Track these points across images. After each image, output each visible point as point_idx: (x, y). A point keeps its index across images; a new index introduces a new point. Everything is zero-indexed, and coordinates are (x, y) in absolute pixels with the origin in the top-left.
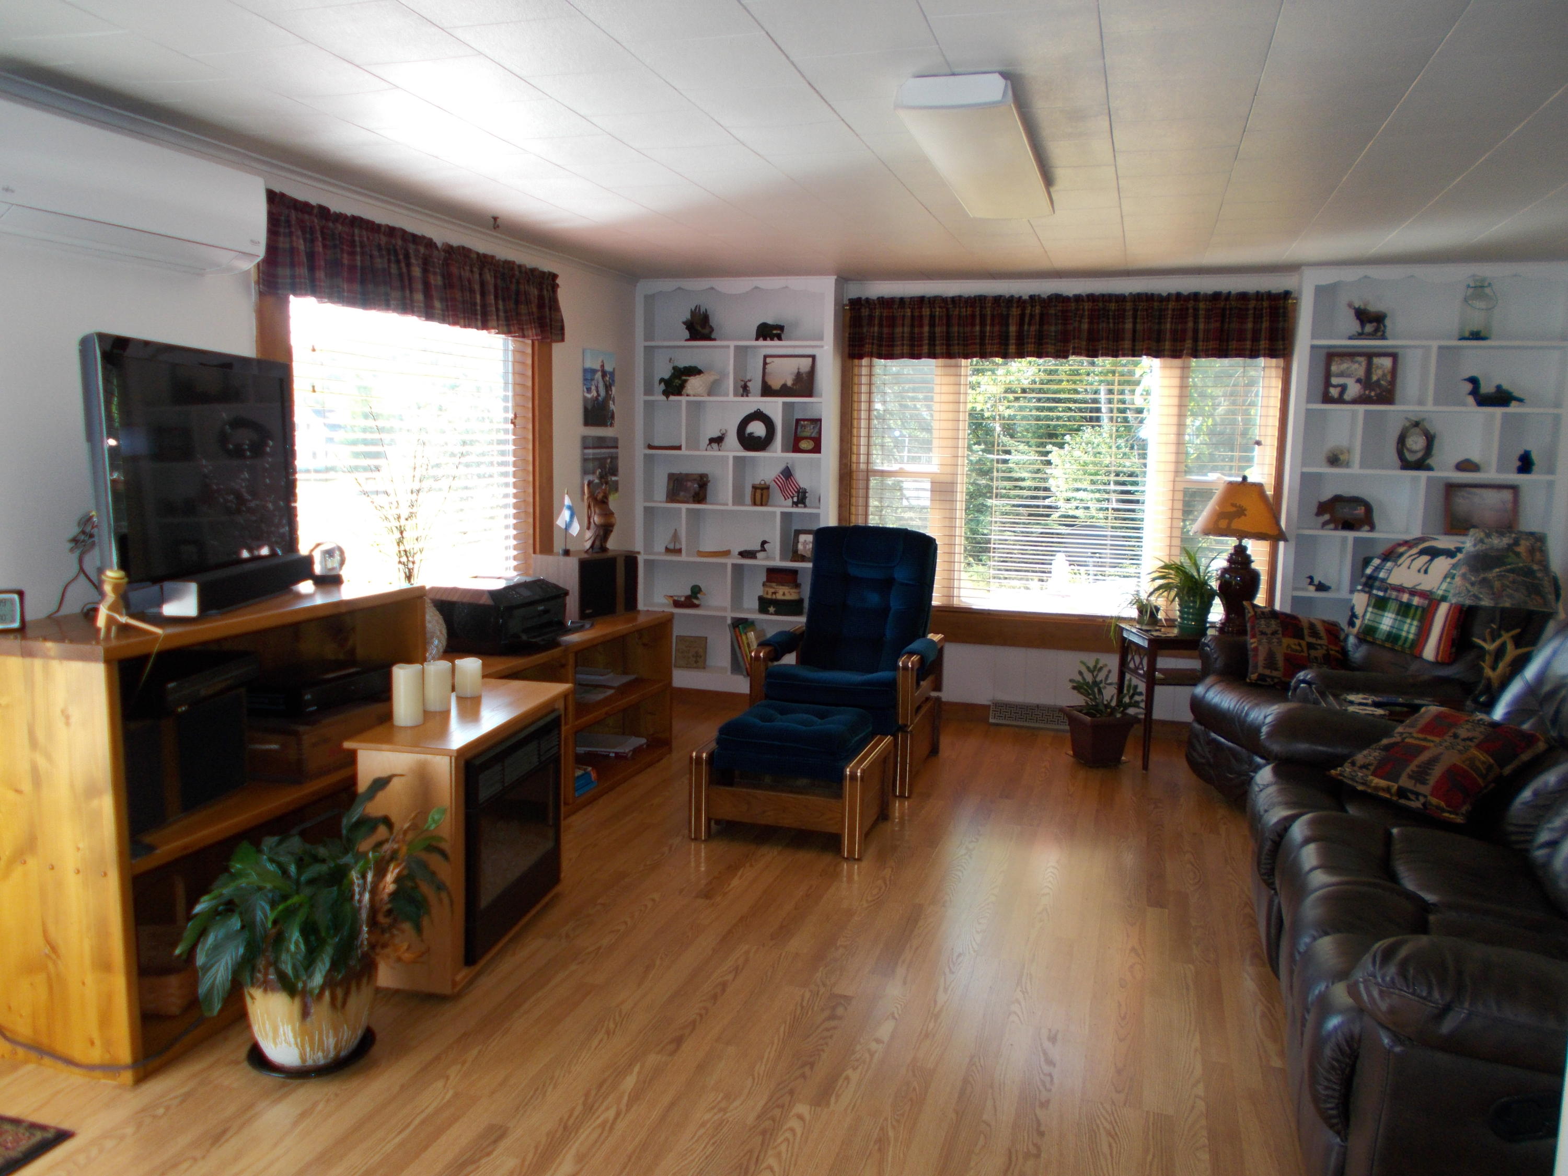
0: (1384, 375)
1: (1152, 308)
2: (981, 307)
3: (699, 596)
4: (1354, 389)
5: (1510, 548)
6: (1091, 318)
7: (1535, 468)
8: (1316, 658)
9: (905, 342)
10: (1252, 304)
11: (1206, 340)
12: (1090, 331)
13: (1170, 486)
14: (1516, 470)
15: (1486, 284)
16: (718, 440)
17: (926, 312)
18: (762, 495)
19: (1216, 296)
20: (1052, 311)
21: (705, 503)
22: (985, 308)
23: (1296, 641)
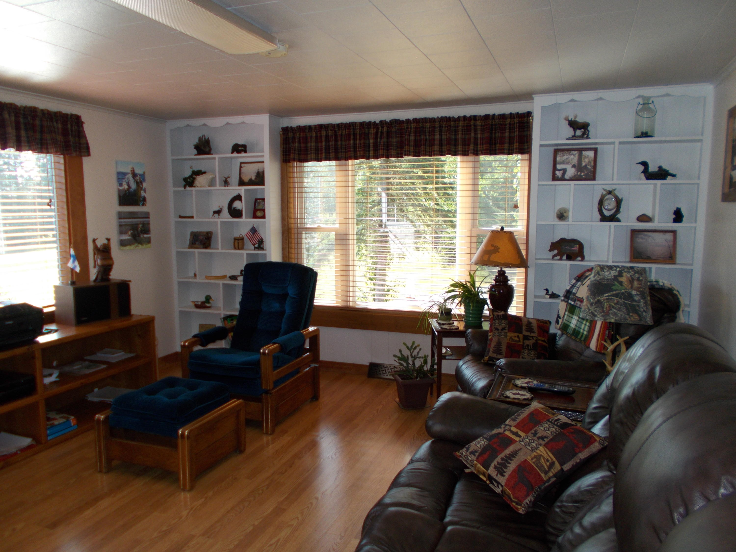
0: (589, 162)
1: (450, 126)
2: (353, 129)
3: (210, 301)
4: (571, 172)
5: (616, 278)
6: (415, 133)
7: (684, 219)
8: (528, 345)
9: (312, 152)
10: (508, 121)
11: (482, 144)
12: (415, 141)
13: (468, 234)
14: (672, 221)
15: (650, 102)
16: (218, 212)
17: (324, 133)
18: (238, 243)
19: (487, 117)
20: (394, 130)
21: (210, 248)
22: (356, 129)
23: (516, 334)
